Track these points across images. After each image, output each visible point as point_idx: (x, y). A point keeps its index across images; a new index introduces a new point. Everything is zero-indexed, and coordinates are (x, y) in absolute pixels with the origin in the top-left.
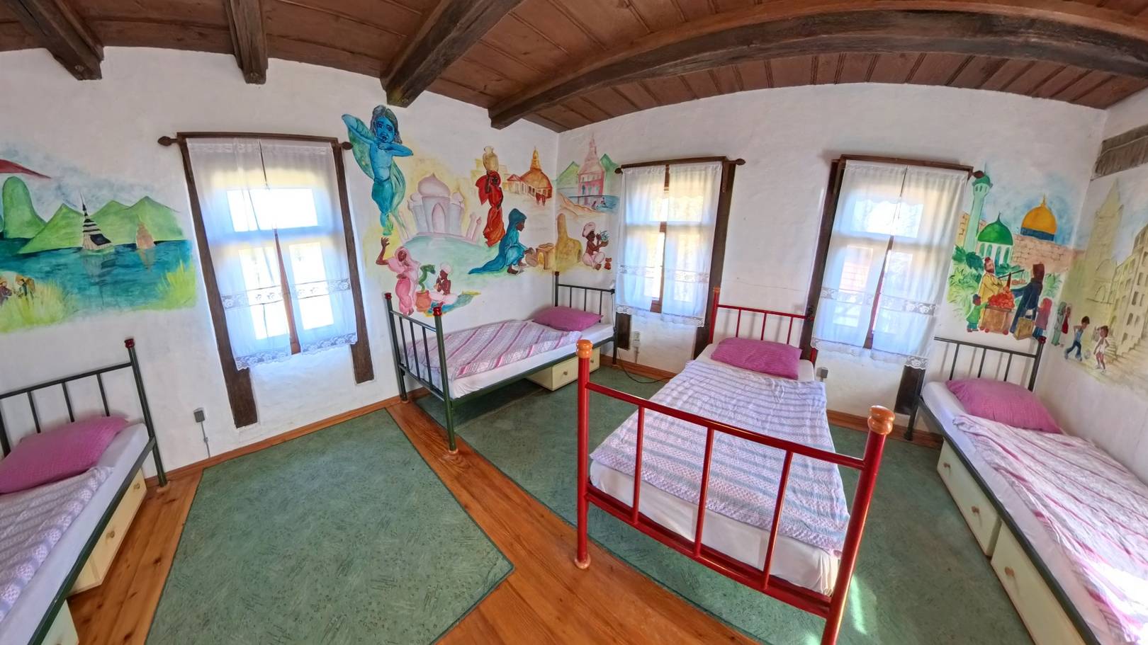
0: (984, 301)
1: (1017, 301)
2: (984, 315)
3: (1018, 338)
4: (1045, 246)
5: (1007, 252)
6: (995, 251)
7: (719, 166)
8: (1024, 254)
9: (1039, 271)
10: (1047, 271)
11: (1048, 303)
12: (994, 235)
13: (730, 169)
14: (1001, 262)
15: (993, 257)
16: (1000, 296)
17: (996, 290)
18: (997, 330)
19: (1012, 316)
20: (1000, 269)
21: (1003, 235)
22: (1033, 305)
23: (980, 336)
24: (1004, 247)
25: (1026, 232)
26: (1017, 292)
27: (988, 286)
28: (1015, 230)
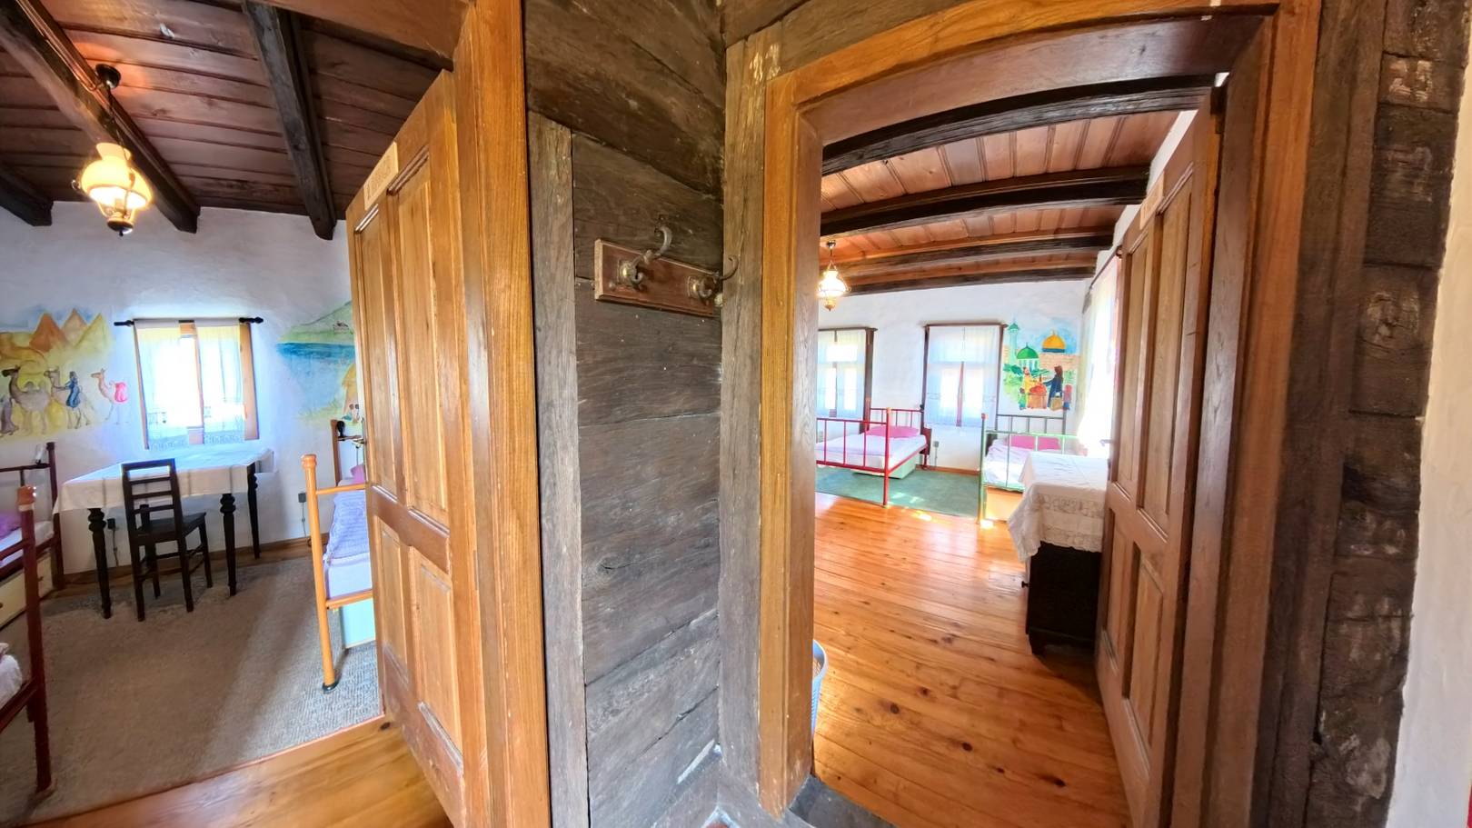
0: (1027, 391)
1: (1048, 389)
2: (1028, 399)
3: (1054, 410)
4: (1059, 356)
5: (1036, 362)
6: (1028, 363)
7: (863, 333)
8: (1047, 364)
9: (1059, 371)
10: (1064, 369)
11: (1068, 388)
12: (1025, 355)
13: (870, 333)
14: (1033, 368)
15: (1028, 367)
16: (1036, 387)
17: (1033, 385)
18: (1038, 407)
19: (1047, 397)
20: (1034, 373)
21: (1032, 354)
22: (1059, 389)
23: (1027, 411)
24: (1034, 360)
25: (1046, 350)
26: (1047, 384)
27: (1028, 383)
28: (1038, 350)
